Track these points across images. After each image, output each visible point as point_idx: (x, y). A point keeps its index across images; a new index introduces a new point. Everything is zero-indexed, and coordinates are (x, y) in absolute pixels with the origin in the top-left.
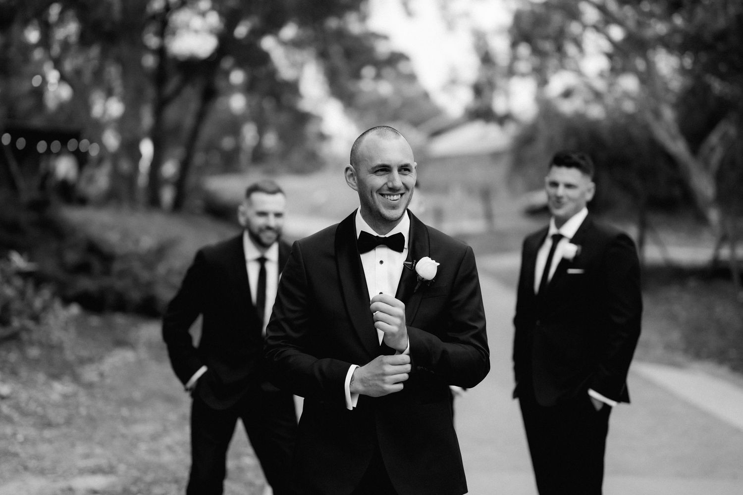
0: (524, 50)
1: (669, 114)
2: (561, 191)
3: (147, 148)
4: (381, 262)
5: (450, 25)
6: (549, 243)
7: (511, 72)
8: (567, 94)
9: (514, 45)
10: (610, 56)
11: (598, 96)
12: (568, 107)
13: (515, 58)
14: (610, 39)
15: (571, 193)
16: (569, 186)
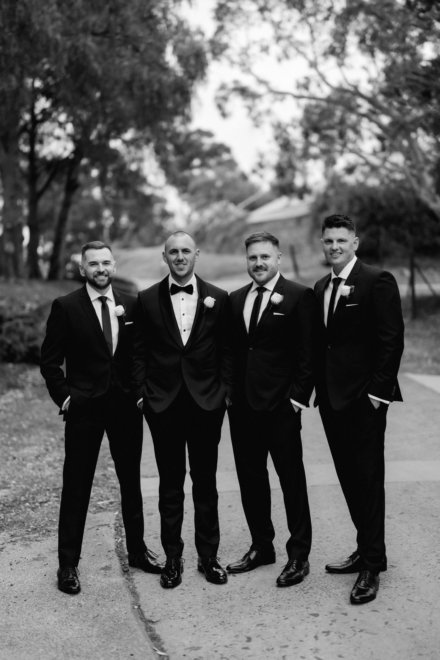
0: (314, 138)
1: (429, 180)
2: (336, 245)
3: (26, 232)
4: (183, 299)
5: (257, 123)
6: (331, 285)
7: (306, 155)
8: (350, 170)
9: (306, 135)
10: (380, 138)
11: (374, 169)
12: (350, 180)
13: (308, 144)
14: (380, 126)
15: (343, 246)
16: (340, 241)
